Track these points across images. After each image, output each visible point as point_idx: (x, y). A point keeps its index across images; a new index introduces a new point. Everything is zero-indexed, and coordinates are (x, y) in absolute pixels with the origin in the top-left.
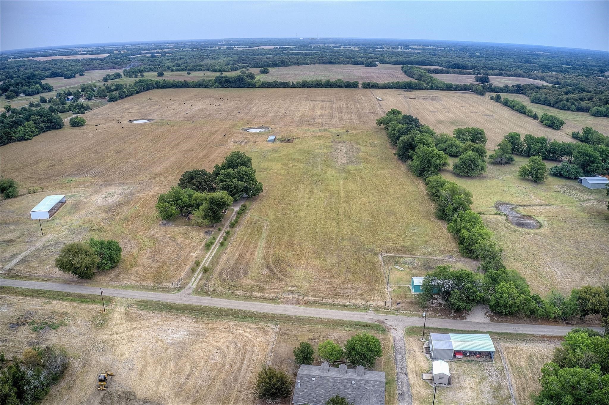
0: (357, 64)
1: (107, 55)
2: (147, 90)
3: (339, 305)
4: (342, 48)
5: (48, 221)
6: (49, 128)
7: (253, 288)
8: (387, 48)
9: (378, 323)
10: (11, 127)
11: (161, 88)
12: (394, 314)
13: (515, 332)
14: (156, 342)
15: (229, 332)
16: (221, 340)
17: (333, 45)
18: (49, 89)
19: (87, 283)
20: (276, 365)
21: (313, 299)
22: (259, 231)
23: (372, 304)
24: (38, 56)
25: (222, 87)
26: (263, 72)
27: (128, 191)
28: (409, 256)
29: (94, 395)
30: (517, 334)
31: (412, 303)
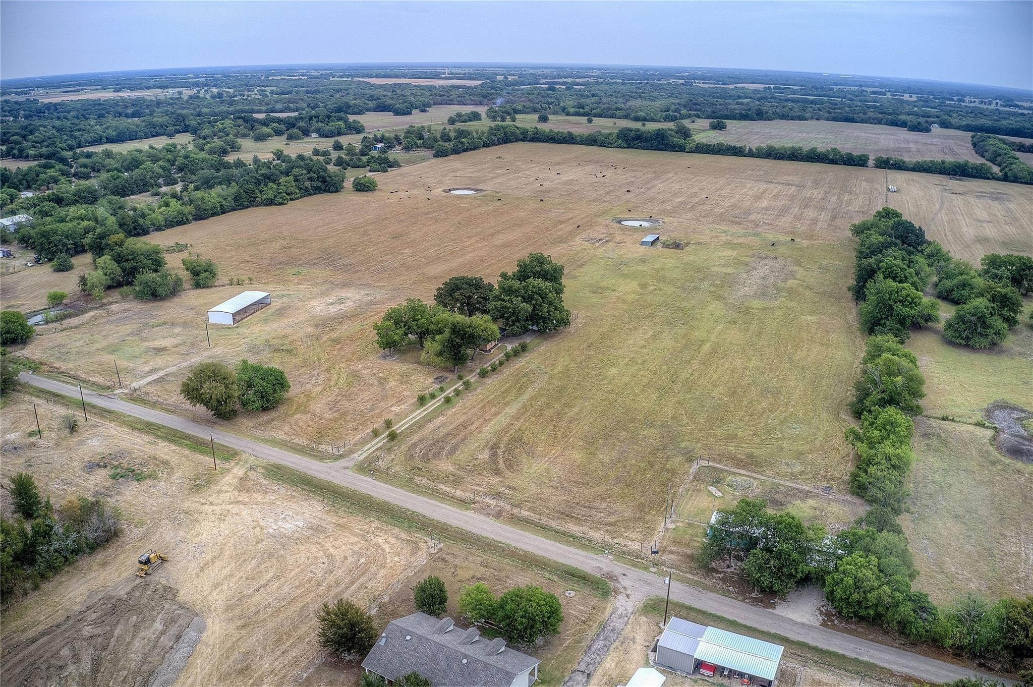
0: (897, 125)
1: (480, 82)
2: (505, 142)
3: (564, 533)
4: (888, 95)
5: (229, 328)
6: (318, 190)
7: (446, 478)
8: (971, 102)
9: (606, 577)
10: (258, 183)
11: (529, 141)
12: (646, 568)
13: (854, 656)
14: (254, 528)
15: (363, 536)
16: (344, 546)
17: (872, 89)
18: (357, 129)
19: (222, 425)
20: (393, 604)
21: (527, 513)
22: (521, 390)
23: (620, 544)
24: (377, 76)
25: (628, 148)
26: (715, 127)
27: (370, 298)
28: (750, 474)
29: (128, 580)
30: (857, 661)
31: (691, 557)
